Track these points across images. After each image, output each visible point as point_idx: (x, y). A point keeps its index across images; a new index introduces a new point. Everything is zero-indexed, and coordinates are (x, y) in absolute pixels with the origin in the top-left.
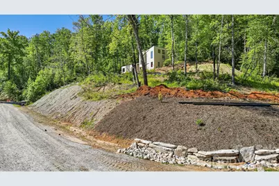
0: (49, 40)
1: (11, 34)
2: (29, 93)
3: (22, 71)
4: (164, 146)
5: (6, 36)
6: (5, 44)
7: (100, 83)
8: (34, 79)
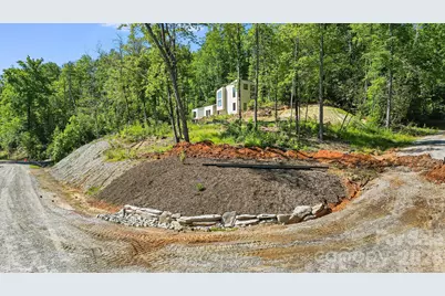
0: (90, 69)
1: (32, 64)
2: (56, 149)
3: (47, 117)
4: (150, 211)
5: (25, 66)
6: (23, 78)
7: (137, 136)
8: (62, 129)
